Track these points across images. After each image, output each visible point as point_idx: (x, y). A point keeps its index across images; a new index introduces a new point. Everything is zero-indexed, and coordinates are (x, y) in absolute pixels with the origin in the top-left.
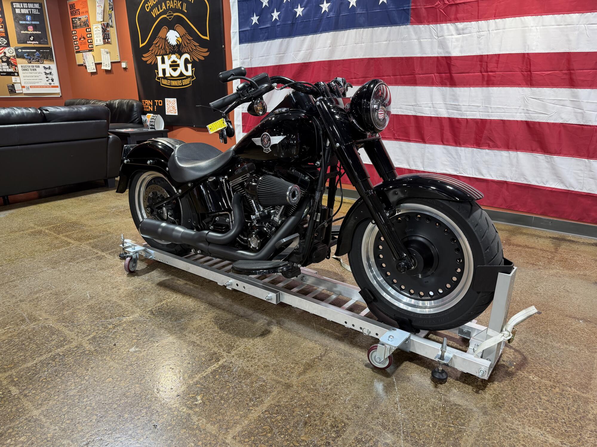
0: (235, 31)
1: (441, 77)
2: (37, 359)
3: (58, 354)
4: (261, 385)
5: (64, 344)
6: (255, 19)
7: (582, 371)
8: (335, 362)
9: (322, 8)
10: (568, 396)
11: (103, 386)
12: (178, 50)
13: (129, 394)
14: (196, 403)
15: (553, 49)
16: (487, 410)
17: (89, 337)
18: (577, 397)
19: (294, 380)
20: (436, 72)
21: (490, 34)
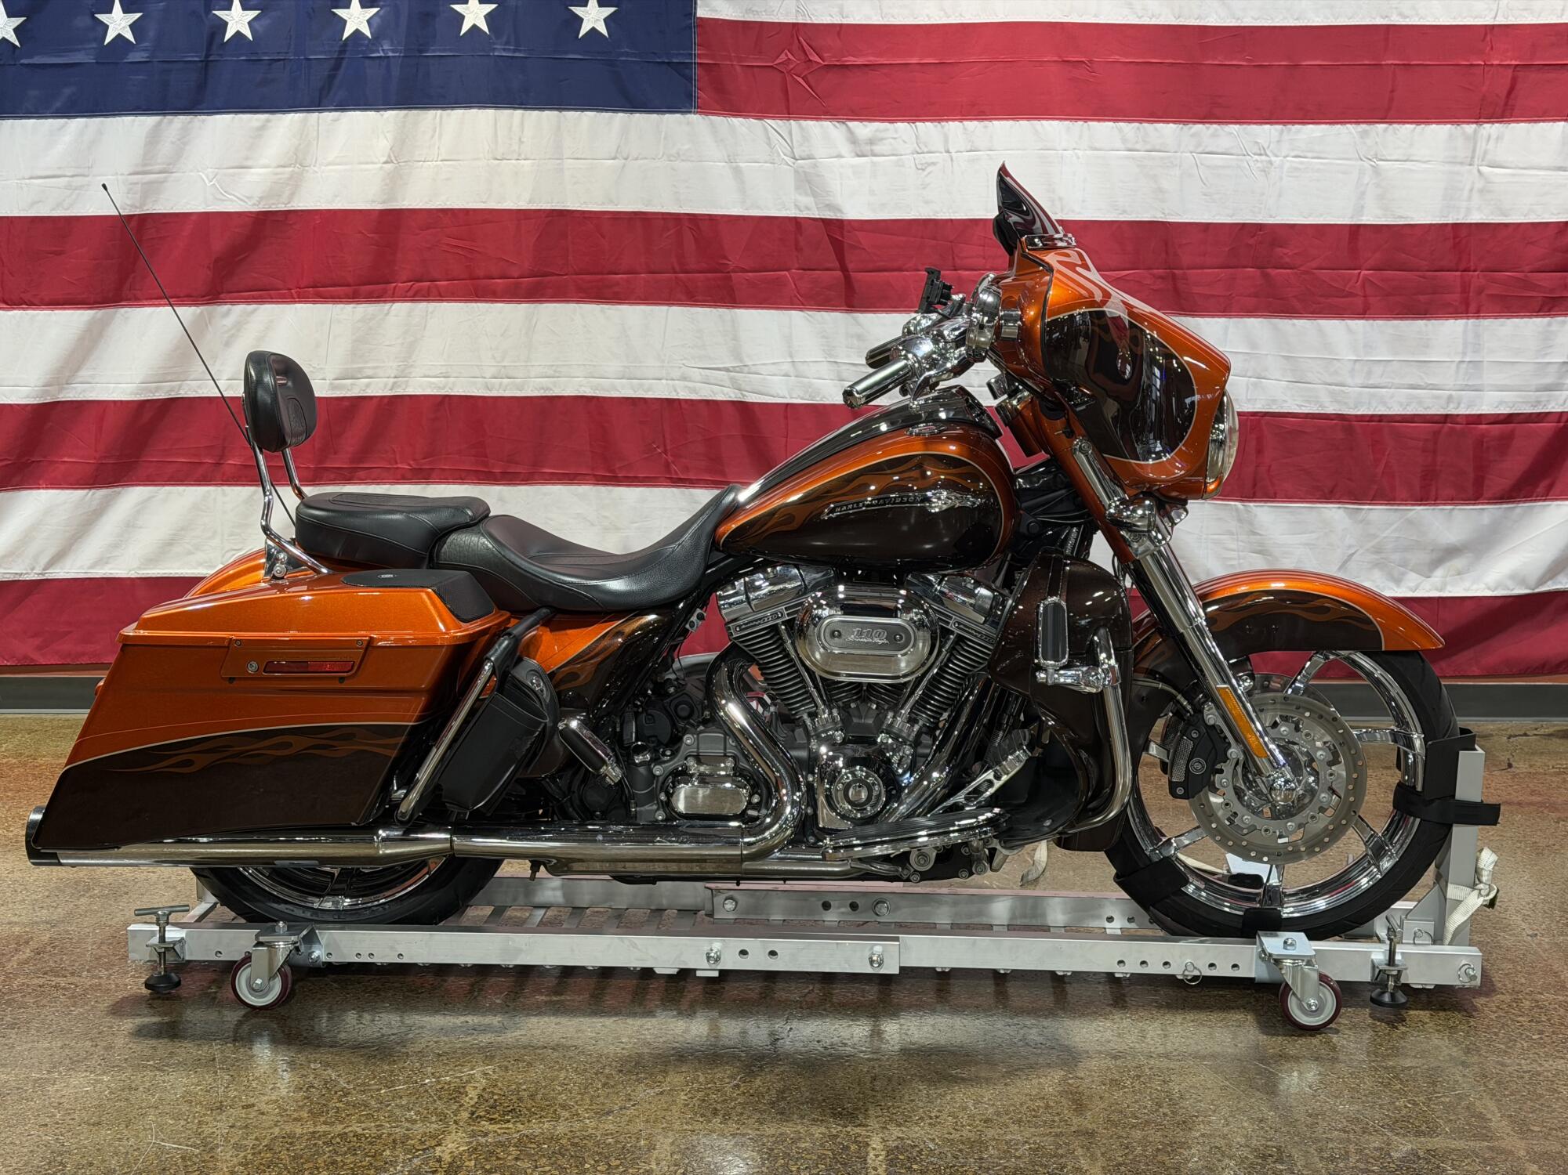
1: (813, 282)
9: (344, 22)
20: (797, 266)
21: (952, 160)
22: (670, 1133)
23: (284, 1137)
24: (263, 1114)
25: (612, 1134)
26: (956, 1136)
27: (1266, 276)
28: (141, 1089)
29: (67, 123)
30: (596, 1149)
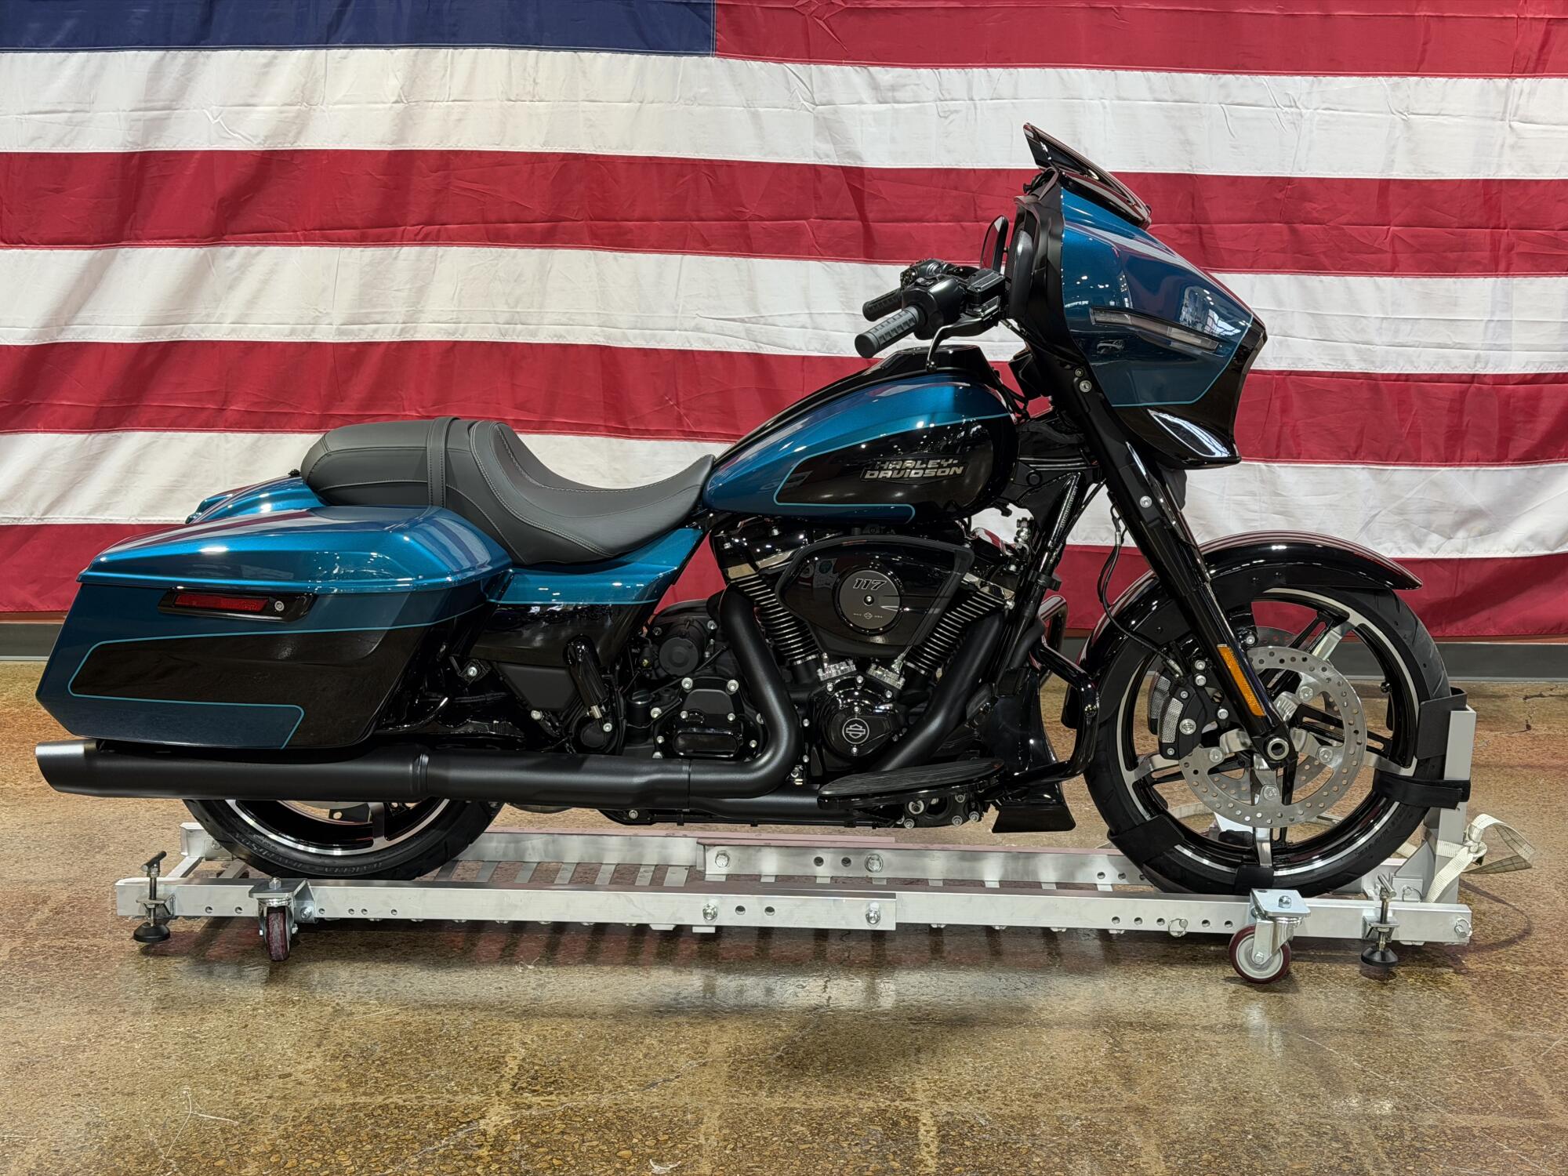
1: (832, 231)
4: (1087, 1126)
19: (1134, 1098)
20: (816, 215)
21: (975, 108)
22: (717, 1107)
23: (324, 1109)
24: (300, 1084)
25: (657, 1107)
26: (1006, 1111)
27: (1293, 231)
28: (174, 1057)
29: (68, 57)
30: (643, 1123)
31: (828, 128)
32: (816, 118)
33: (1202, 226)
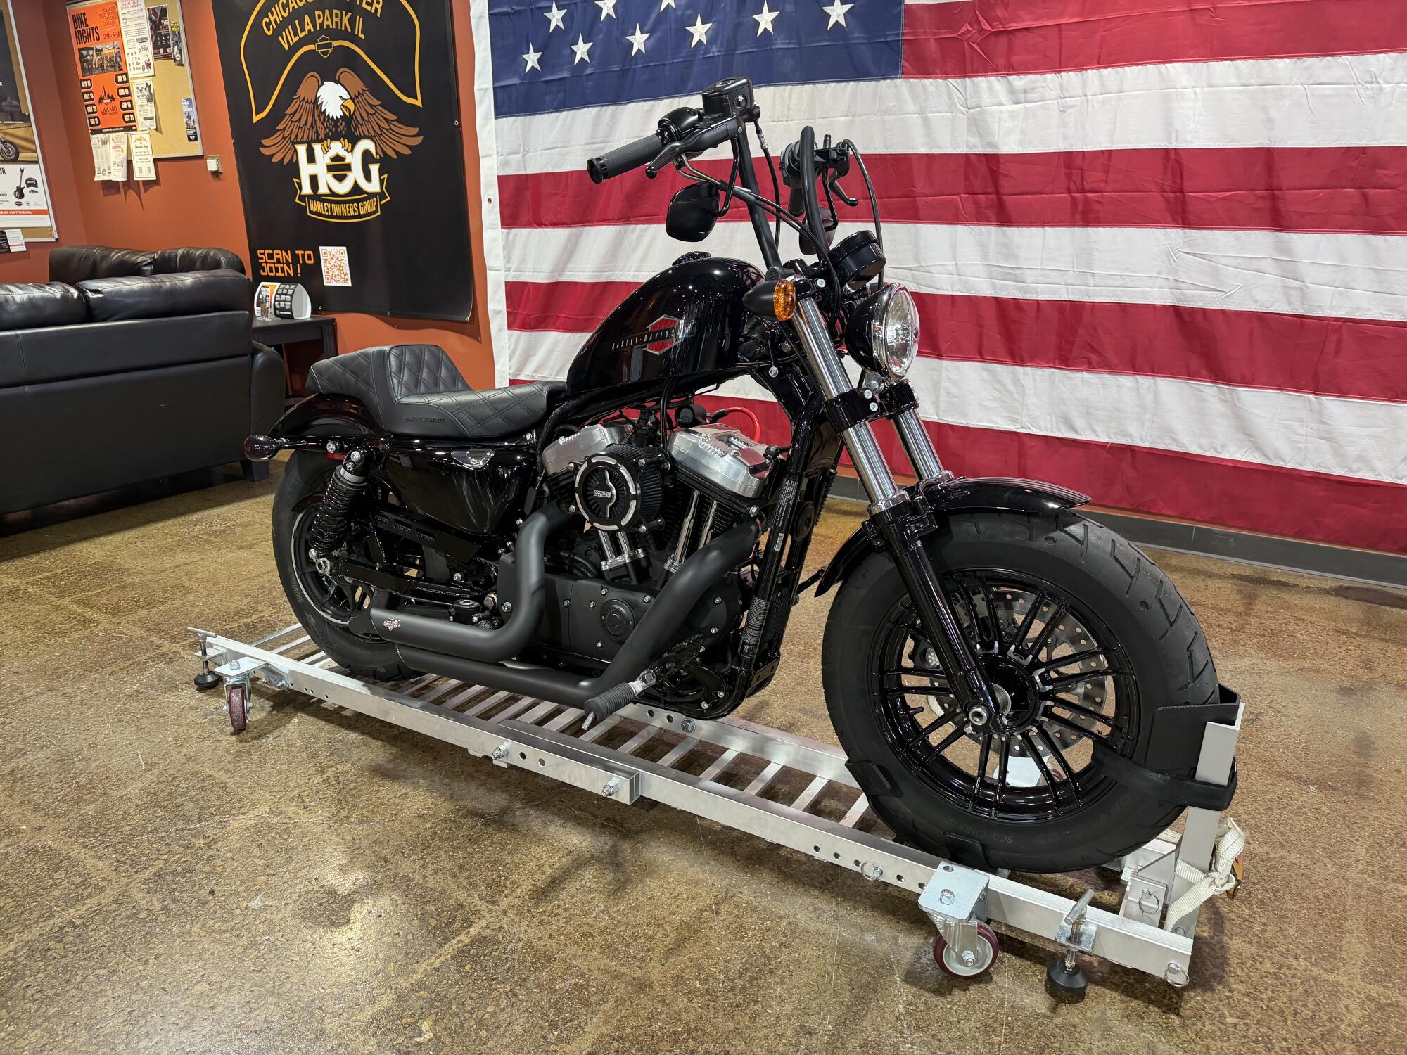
0: (485, 86)
1: (976, 203)
2: (16, 940)
3: (71, 923)
4: (577, 987)
5: (85, 894)
6: (532, 59)
7: (1320, 915)
8: (751, 917)
9: (692, 35)
10: (1292, 981)
11: (187, 1005)
12: (346, 130)
13: (252, 1022)
14: (418, 1040)
15: (1234, 140)
16: (1110, 1024)
17: (147, 873)
18: (1312, 982)
19: (655, 970)
20: (965, 191)
21: (1088, 102)
27: (1364, 196)
29: (560, 115)
31: (977, 125)
32: (969, 118)
33: (1276, 192)
